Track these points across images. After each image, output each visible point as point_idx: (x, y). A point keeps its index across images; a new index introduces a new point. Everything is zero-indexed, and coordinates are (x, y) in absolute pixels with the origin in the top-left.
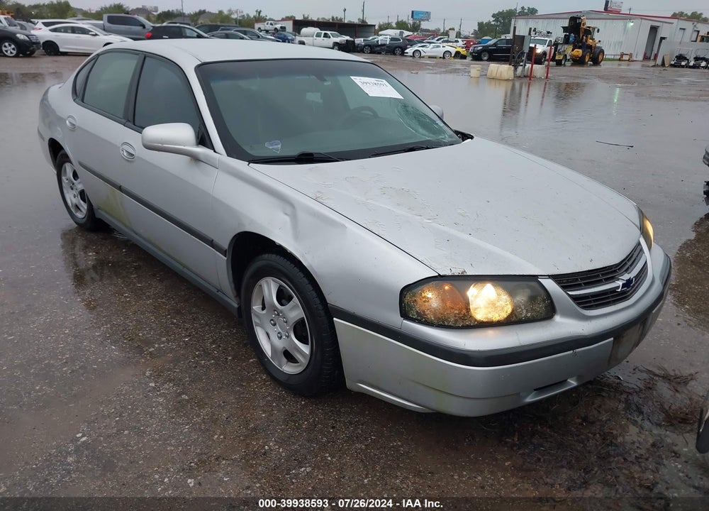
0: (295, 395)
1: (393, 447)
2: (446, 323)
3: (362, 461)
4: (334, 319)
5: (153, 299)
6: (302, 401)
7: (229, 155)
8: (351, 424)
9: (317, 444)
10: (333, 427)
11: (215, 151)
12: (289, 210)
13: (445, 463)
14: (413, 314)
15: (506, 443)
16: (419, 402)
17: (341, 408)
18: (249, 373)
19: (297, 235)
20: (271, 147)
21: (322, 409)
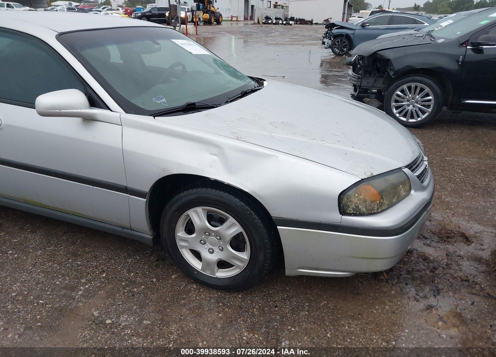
0: (229, 292)
1: (323, 306)
2: (373, 212)
3: (314, 323)
4: (278, 227)
5: (41, 249)
6: (238, 295)
7: (127, 112)
8: (285, 300)
9: (276, 322)
10: (276, 307)
11: (111, 111)
12: (215, 150)
13: (361, 305)
14: (350, 210)
15: (382, 280)
16: (348, 270)
17: (269, 291)
18: (180, 287)
19: (230, 171)
20: (158, 102)
21: (257, 296)
